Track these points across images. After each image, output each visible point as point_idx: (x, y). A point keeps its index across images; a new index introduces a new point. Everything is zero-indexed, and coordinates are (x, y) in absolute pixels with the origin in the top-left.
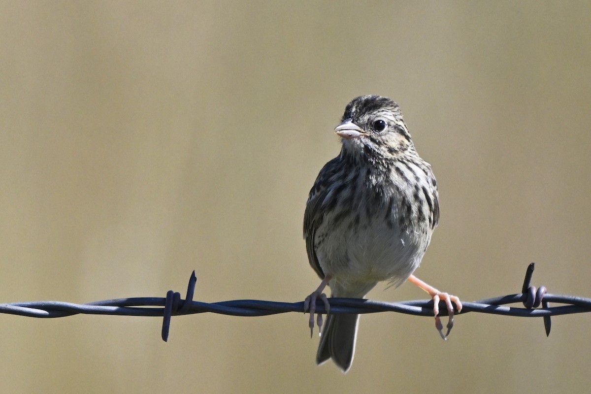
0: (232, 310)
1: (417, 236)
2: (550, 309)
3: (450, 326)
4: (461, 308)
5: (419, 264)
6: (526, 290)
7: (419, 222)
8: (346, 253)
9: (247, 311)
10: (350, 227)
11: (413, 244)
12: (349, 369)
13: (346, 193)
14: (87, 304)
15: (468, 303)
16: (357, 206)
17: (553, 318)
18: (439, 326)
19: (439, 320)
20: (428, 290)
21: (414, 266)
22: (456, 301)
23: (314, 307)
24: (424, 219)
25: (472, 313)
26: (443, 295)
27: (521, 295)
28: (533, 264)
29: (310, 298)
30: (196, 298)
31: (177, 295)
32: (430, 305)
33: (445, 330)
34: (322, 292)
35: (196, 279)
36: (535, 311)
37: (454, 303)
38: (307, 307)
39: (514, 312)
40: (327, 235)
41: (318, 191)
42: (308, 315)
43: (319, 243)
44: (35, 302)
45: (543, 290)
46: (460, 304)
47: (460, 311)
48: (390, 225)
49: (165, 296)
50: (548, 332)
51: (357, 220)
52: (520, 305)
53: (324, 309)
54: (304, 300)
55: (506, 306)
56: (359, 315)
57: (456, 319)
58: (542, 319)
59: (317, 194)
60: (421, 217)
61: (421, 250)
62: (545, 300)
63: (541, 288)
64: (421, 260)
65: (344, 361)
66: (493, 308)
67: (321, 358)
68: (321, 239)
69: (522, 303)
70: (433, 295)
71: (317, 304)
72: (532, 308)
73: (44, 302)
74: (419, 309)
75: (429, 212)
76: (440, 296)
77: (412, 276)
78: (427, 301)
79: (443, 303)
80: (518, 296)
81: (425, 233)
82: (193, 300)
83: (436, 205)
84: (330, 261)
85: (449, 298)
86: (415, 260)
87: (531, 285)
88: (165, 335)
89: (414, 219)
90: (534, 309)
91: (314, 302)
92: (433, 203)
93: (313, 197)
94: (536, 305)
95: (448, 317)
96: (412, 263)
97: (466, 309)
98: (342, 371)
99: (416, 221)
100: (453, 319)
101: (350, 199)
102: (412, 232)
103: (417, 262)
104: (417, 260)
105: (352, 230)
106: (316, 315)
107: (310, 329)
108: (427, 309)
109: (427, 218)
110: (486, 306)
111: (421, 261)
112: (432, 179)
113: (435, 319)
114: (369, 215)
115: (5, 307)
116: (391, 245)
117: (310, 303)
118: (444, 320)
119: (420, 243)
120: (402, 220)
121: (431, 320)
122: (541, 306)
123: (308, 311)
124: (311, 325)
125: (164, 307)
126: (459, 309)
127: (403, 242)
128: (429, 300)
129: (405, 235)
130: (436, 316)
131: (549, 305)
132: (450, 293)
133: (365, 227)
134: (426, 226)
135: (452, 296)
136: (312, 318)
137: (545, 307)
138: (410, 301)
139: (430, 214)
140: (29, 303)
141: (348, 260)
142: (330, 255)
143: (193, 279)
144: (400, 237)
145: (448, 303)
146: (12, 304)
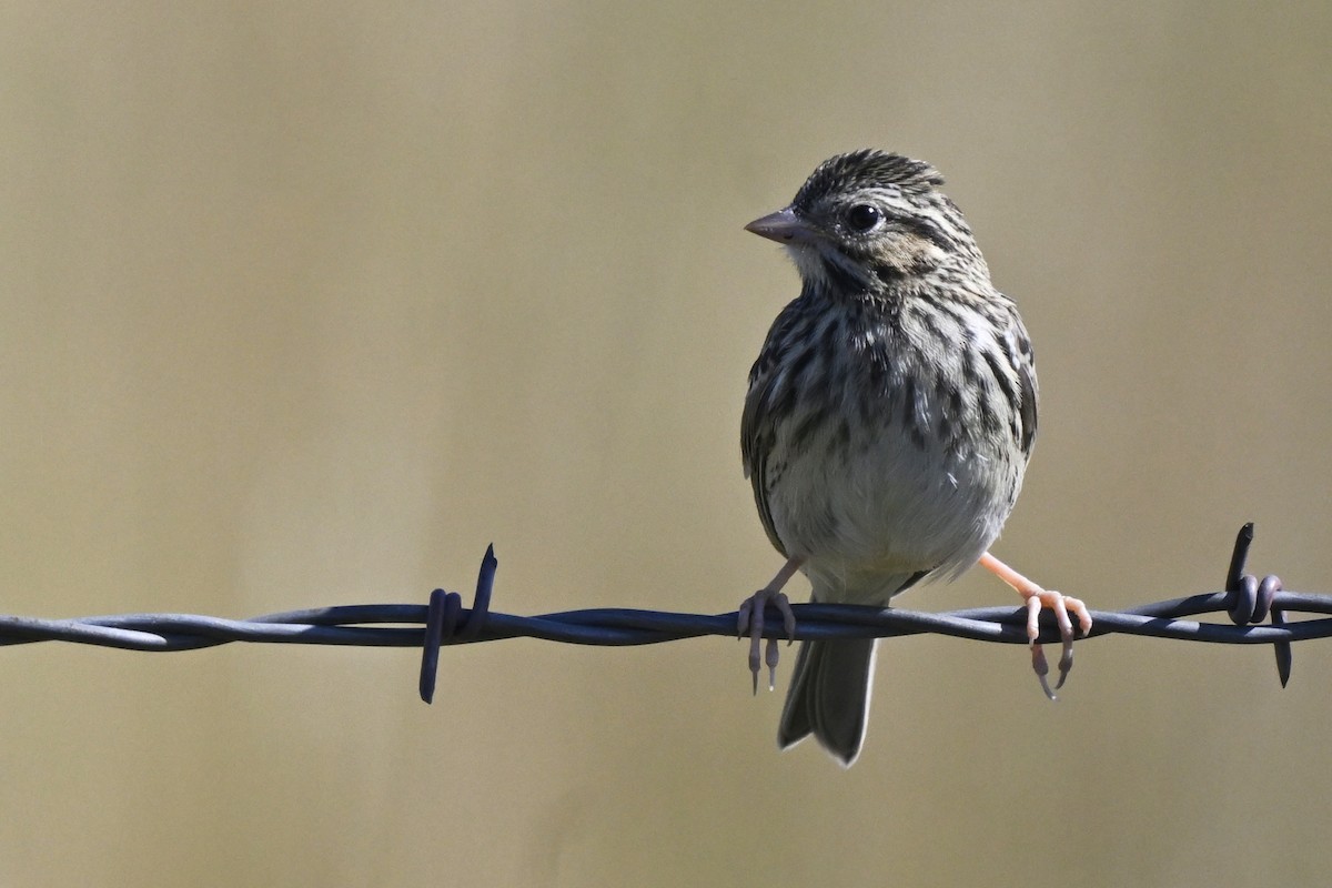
0: (576, 631)
1: (986, 466)
2: (1286, 626)
3: (1065, 665)
4: (1090, 625)
5: (999, 530)
6: (1236, 583)
7: (985, 430)
8: (829, 506)
9: (611, 635)
10: (831, 449)
11: (979, 486)
12: (855, 760)
13: (813, 372)
14: (253, 621)
15: (1106, 614)
16: (839, 398)
17: (1295, 646)
18: (1040, 666)
19: (1041, 652)
20: (1018, 585)
21: (986, 536)
22: (1079, 609)
23: (759, 624)
24: (997, 426)
25: (1113, 636)
26: (1050, 597)
27: (1225, 594)
28: (1251, 525)
29: (750, 604)
30: (496, 606)
31: (455, 598)
32: (1021, 618)
33: (1053, 674)
34: (781, 592)
35: (495, 562)
36: (1256, 631)
37: (1073, 615)
38: (743, 625)
39: (1207, 634)
40: (785, 468)
41: (763, 372)
42: (746, 641)
43: (773, 485)
44: (136, 617)
45: (1272, 584)
46: (1087, 617)
47: (1086, 632)
48: (918, 438)
49: (426, 602)
50: (1284, 678)
51: (845, 432)
52: (1222, 618)
53: (783, 628)
54: (738, 610)
55: (1191, 620)
56: (877, 641)
57: (1078, 649)
58: (1270, 648)
59: (762, 377)
60: (989, 422)
61: (998, 498)
62: (1279, 607)
63: (1269, 579)
64: (1002, 522)
65: (844, 740)
66: (1160, 624)
67: (790, 733)
68: (776, 475)
69: (1226, 612)
70: (1027, 595)
71: (767, 618)
72: (1250, 624)
73: (156, 616)
74: (996, 627)
75: (1009, 409)
76: (1042, 599)
77: (986, 555)
78: (1011, 609)
79: (1048, 614)
80: (1217, 596)
81: (1004, 458)
82: (491, 609)
83: (1028, 396)
84: (795, 526)
85: (1061, 602)
86: (988, 523)
87: (1245, 572)
88: (427, 689)
89: (972, 425)
90: (1254, 627)
91: (759, 614)
92: (1016, 389)
93: (755, 385)
94: (1258, 618)
95: (1060, 646)
96: (982, 530)
97: (1101, 627)
98: (839, 761)
99: (978, 430)
100: (1071, 651)
101: (823, 385)
102: (972, 455)
103: (993, 527)
104: (992, 520)
105: (837, 455)
106: (764, 643)
107: (750, 673)
108: (1014, 627)
109: (1004, 423)
110: (1145, 620)
111: (1003, 525)
112: (1019, 338)
113: (1032, 649)
114: (867, 418)
115: (69, 626)
116: (926, 488)
117: (752, 613)
118: (1052, 652)
119: (995, 481)
120: (944, 428)
121: (1023, 652)
122: (1268, 619)
123: (747, 634)
124: (754, 664)
125: (424, 626)
126: (1086, 627)
127: (954, 480)
128: (1018, 608)
129: (955, 463)
130: (1032, 641)
131: (1287, 616)
132: (1063, 593)
133: (865, 449)
134: (1005, 441)
135: (1069, 599)
136: (755, 649)
137: (1277, 622)
138: (974, 610)
139: (1011, 414)
140: (122, 619)
141: (833, 521)
142: (794, 511)
143: (489, 563)
144: (946, 467)
145: (1060, 613)
146: (84, 619)
